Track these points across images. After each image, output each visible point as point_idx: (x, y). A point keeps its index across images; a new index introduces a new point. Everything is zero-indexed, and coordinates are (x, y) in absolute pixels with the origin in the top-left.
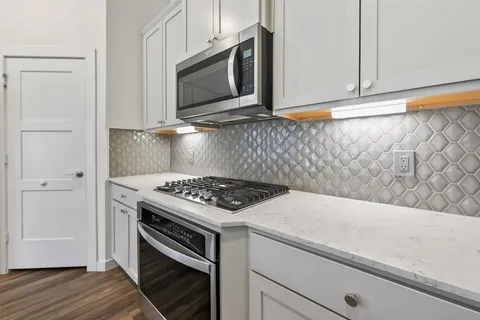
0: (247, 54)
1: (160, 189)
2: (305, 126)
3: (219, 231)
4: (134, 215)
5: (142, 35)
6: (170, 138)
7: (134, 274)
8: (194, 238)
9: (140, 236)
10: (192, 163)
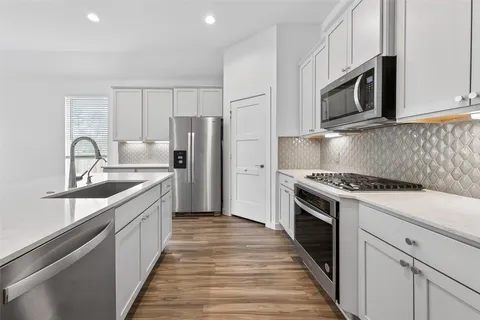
0: (369, 80)
1: (308, 177)
2: (450, 127)
3: (338, 200)
4: (292, 193)
5: (299, 67)
6: (320, 141)
7: (291, 233)
8: (325, 204)
9: (295, 204)
10: (338, 163)
